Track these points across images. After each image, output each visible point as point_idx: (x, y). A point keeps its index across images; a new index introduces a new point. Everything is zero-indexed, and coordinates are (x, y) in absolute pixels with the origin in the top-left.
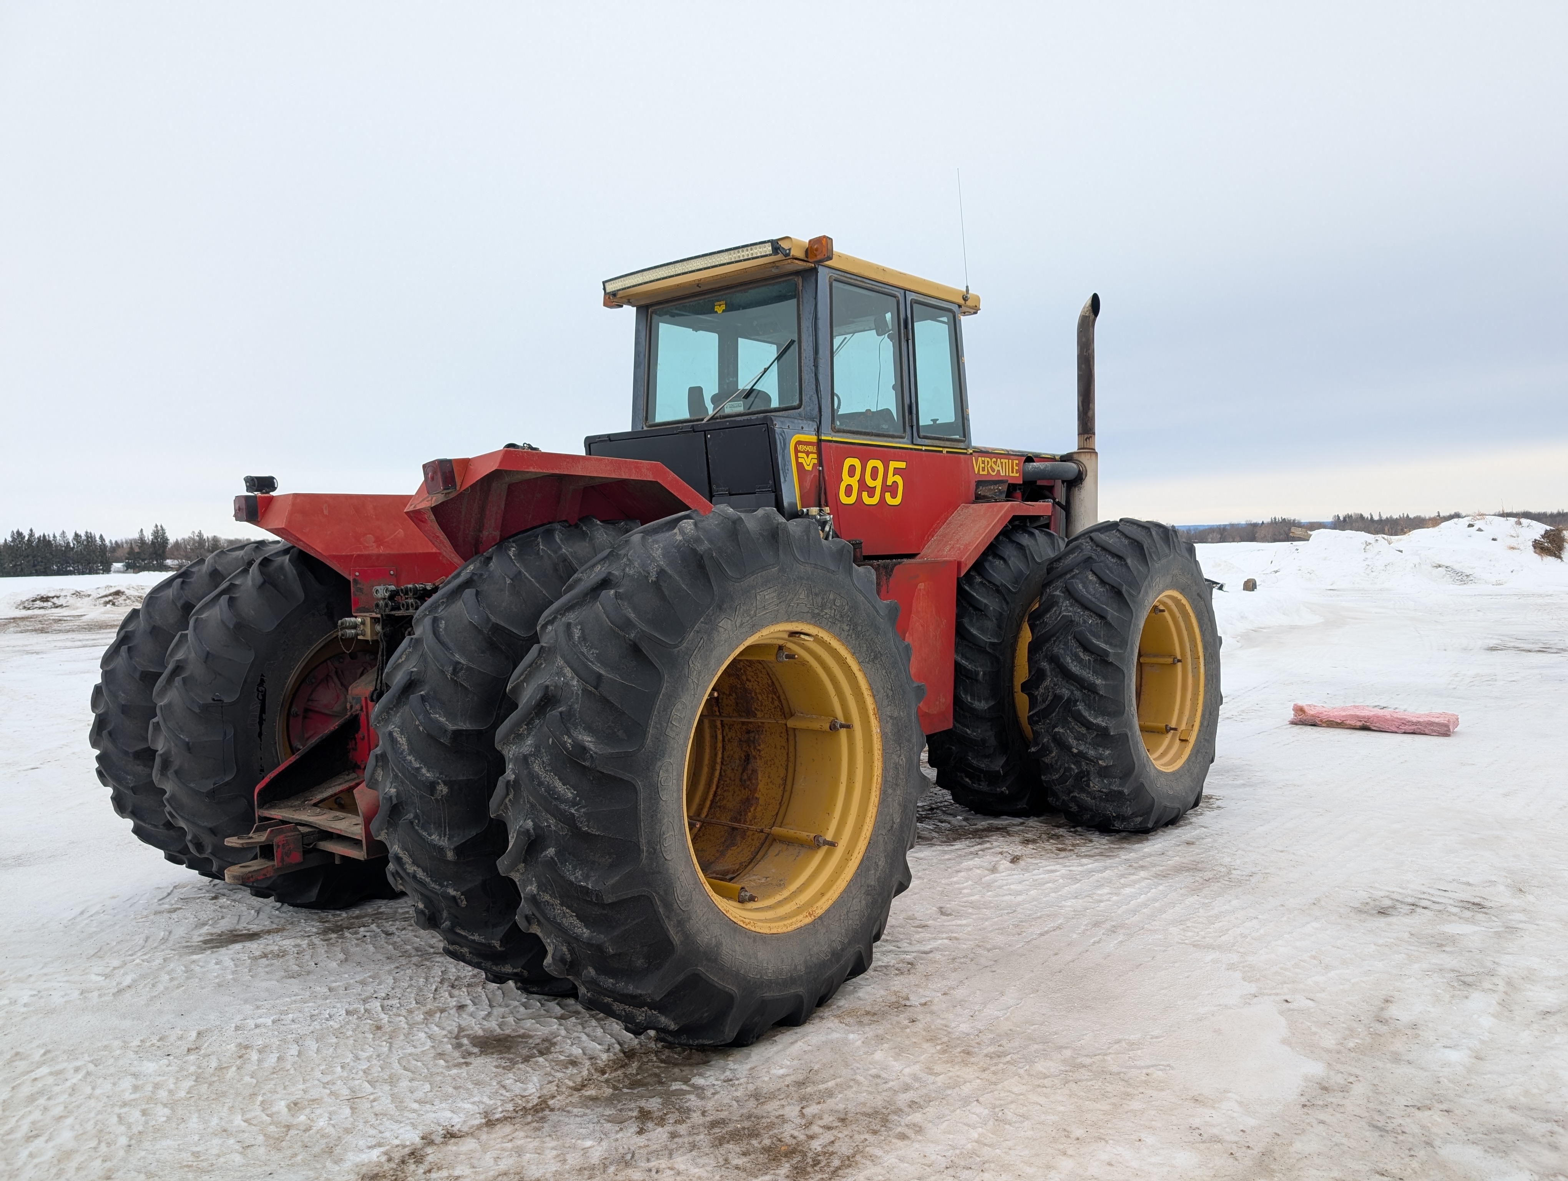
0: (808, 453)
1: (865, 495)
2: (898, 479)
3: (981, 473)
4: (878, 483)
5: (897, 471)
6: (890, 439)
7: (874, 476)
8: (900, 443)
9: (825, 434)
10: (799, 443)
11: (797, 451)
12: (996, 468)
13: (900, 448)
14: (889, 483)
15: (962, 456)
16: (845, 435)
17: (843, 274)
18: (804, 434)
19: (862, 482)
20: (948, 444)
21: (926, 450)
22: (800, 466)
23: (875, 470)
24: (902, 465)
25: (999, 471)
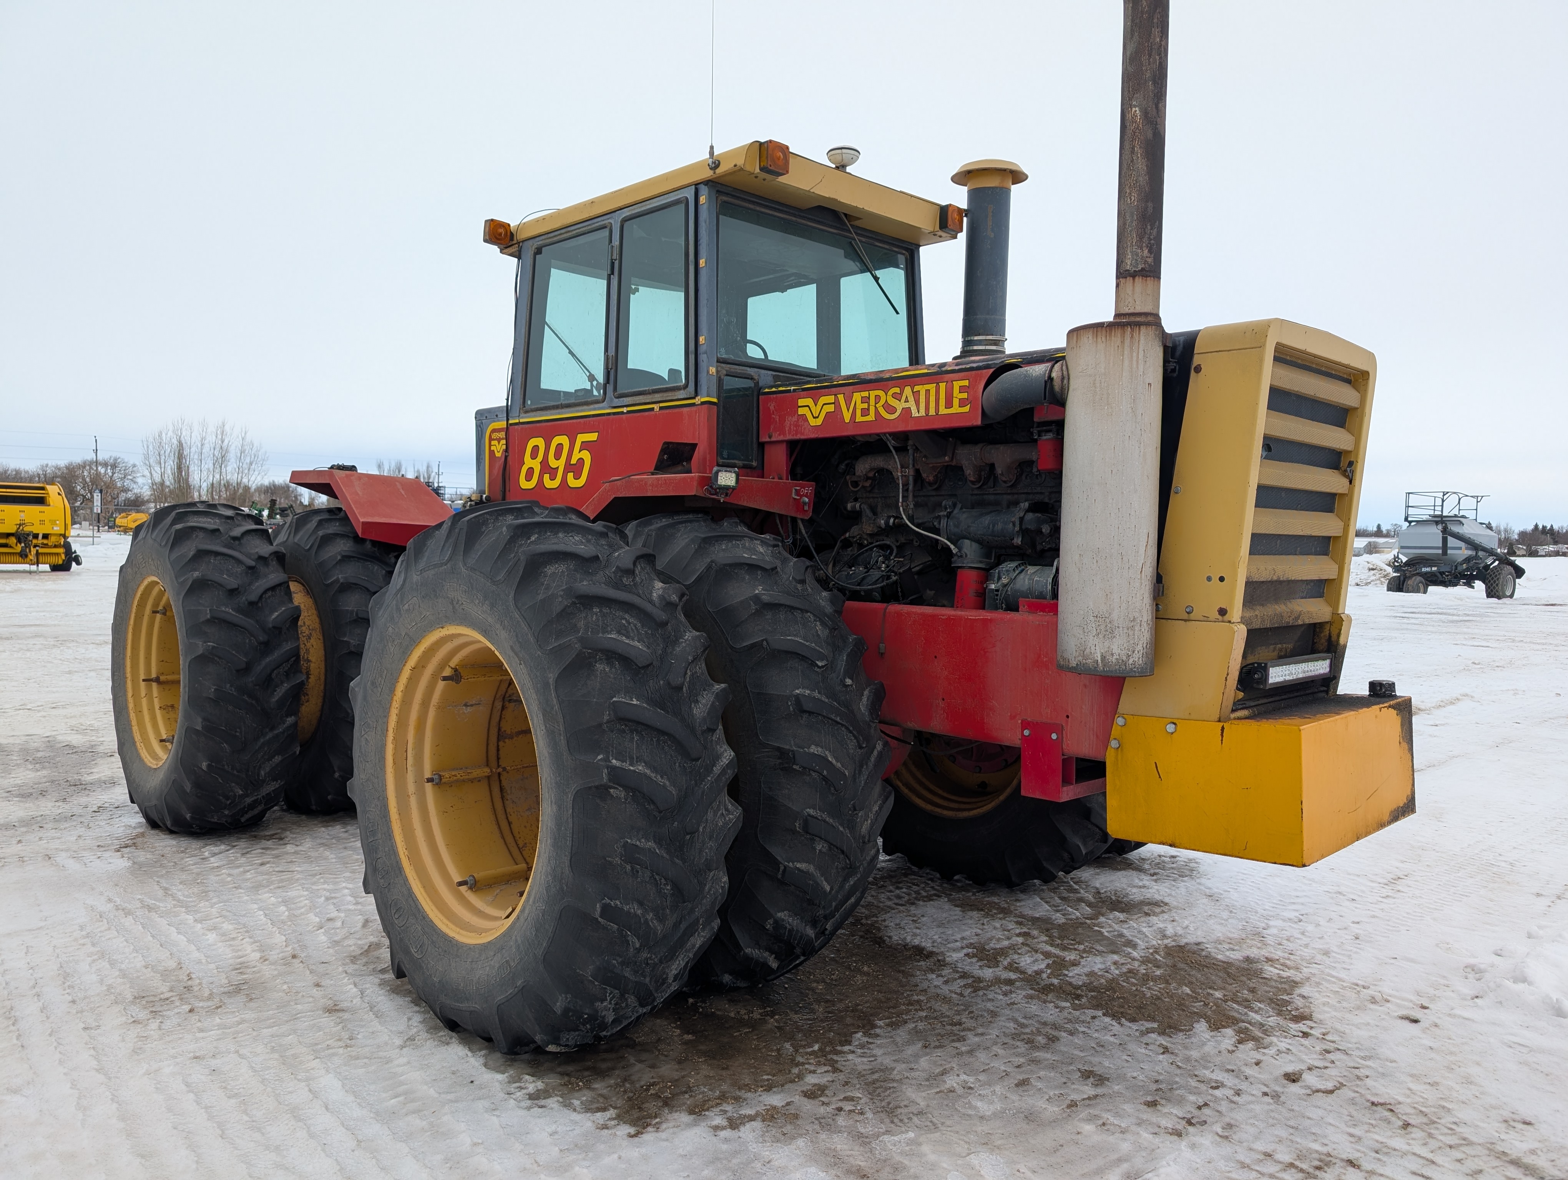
0: (499, 440)
1: (546, 477)
2: (586, 456)
3: (859, 418)
4: (561, 464)
5: (585, 446)
6: (585, 407)
7: (558, 456)
8: (595, 409)
9: (514, 418)
10: (494, 431)
11: (491, 439)
12: (900, 406)
13: (594, 416)
14: (574, 461)
15: (685, 410)
16: (534, 413)
17: (546, 236)
18: (499, 421)
19: (545, 464)
20: (657, 397)
21: (629, 412)
22: (492, 453)
23: (560, 447)
24: (593, 437)
25: (907, 411)
